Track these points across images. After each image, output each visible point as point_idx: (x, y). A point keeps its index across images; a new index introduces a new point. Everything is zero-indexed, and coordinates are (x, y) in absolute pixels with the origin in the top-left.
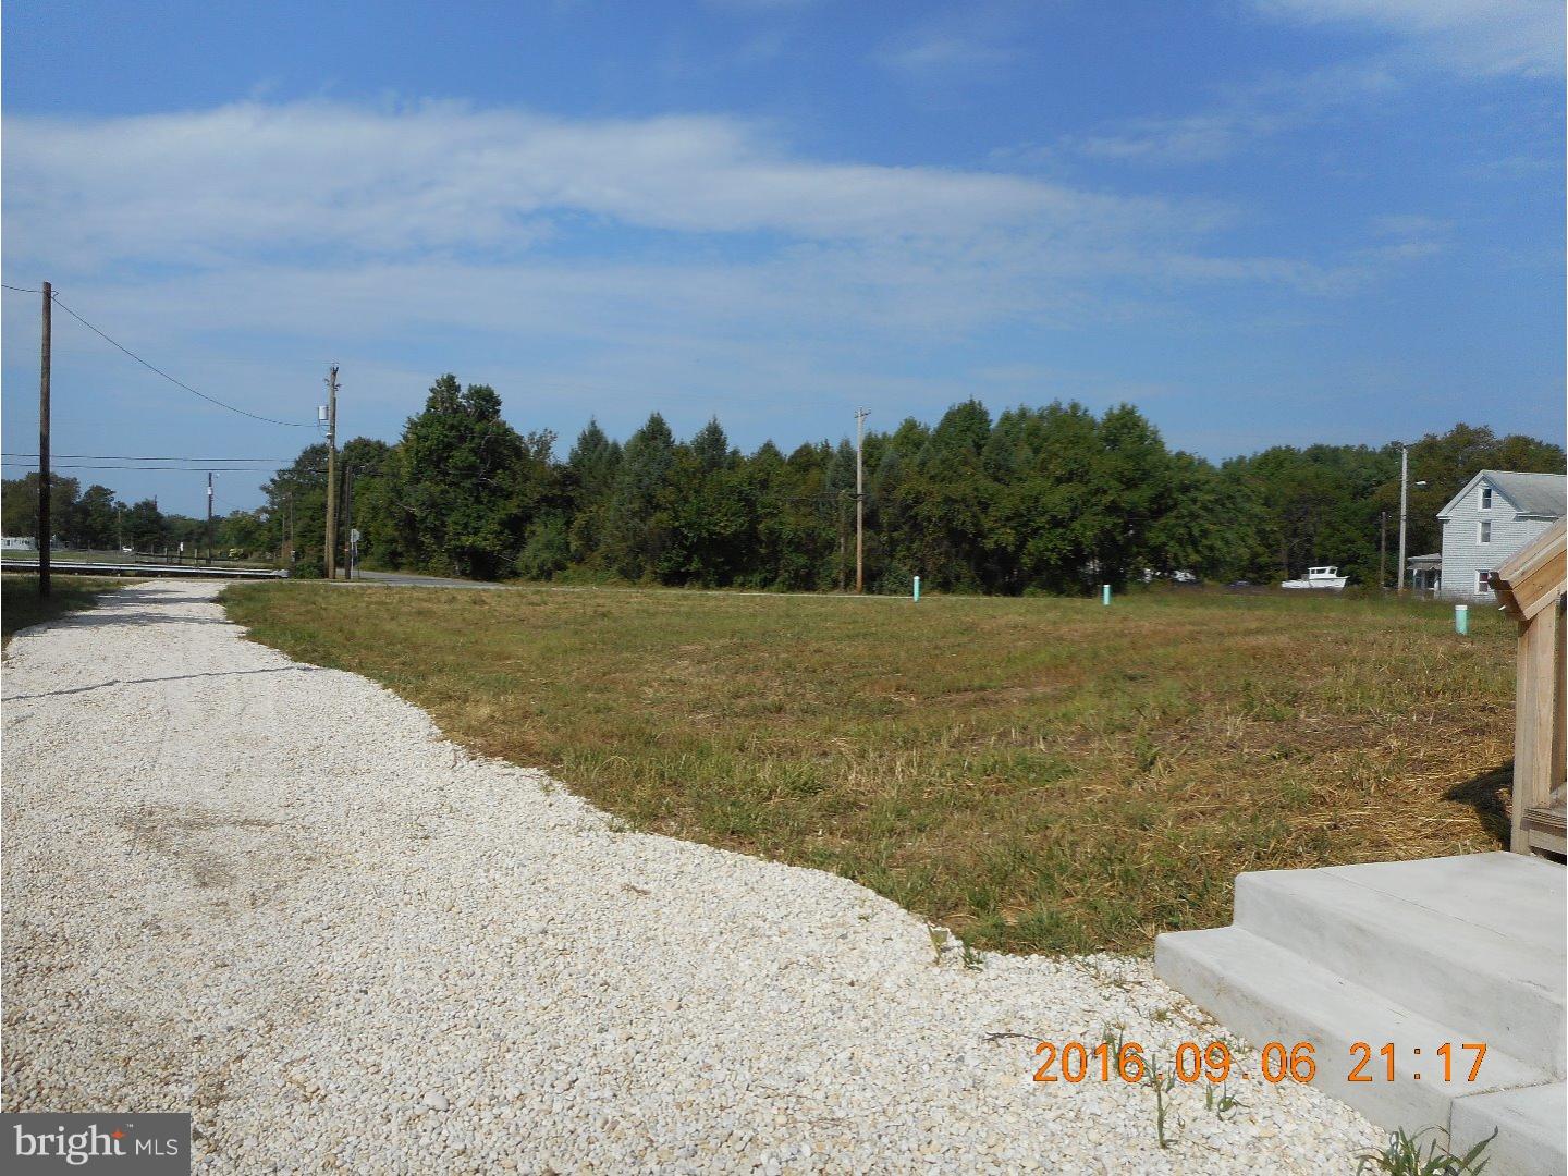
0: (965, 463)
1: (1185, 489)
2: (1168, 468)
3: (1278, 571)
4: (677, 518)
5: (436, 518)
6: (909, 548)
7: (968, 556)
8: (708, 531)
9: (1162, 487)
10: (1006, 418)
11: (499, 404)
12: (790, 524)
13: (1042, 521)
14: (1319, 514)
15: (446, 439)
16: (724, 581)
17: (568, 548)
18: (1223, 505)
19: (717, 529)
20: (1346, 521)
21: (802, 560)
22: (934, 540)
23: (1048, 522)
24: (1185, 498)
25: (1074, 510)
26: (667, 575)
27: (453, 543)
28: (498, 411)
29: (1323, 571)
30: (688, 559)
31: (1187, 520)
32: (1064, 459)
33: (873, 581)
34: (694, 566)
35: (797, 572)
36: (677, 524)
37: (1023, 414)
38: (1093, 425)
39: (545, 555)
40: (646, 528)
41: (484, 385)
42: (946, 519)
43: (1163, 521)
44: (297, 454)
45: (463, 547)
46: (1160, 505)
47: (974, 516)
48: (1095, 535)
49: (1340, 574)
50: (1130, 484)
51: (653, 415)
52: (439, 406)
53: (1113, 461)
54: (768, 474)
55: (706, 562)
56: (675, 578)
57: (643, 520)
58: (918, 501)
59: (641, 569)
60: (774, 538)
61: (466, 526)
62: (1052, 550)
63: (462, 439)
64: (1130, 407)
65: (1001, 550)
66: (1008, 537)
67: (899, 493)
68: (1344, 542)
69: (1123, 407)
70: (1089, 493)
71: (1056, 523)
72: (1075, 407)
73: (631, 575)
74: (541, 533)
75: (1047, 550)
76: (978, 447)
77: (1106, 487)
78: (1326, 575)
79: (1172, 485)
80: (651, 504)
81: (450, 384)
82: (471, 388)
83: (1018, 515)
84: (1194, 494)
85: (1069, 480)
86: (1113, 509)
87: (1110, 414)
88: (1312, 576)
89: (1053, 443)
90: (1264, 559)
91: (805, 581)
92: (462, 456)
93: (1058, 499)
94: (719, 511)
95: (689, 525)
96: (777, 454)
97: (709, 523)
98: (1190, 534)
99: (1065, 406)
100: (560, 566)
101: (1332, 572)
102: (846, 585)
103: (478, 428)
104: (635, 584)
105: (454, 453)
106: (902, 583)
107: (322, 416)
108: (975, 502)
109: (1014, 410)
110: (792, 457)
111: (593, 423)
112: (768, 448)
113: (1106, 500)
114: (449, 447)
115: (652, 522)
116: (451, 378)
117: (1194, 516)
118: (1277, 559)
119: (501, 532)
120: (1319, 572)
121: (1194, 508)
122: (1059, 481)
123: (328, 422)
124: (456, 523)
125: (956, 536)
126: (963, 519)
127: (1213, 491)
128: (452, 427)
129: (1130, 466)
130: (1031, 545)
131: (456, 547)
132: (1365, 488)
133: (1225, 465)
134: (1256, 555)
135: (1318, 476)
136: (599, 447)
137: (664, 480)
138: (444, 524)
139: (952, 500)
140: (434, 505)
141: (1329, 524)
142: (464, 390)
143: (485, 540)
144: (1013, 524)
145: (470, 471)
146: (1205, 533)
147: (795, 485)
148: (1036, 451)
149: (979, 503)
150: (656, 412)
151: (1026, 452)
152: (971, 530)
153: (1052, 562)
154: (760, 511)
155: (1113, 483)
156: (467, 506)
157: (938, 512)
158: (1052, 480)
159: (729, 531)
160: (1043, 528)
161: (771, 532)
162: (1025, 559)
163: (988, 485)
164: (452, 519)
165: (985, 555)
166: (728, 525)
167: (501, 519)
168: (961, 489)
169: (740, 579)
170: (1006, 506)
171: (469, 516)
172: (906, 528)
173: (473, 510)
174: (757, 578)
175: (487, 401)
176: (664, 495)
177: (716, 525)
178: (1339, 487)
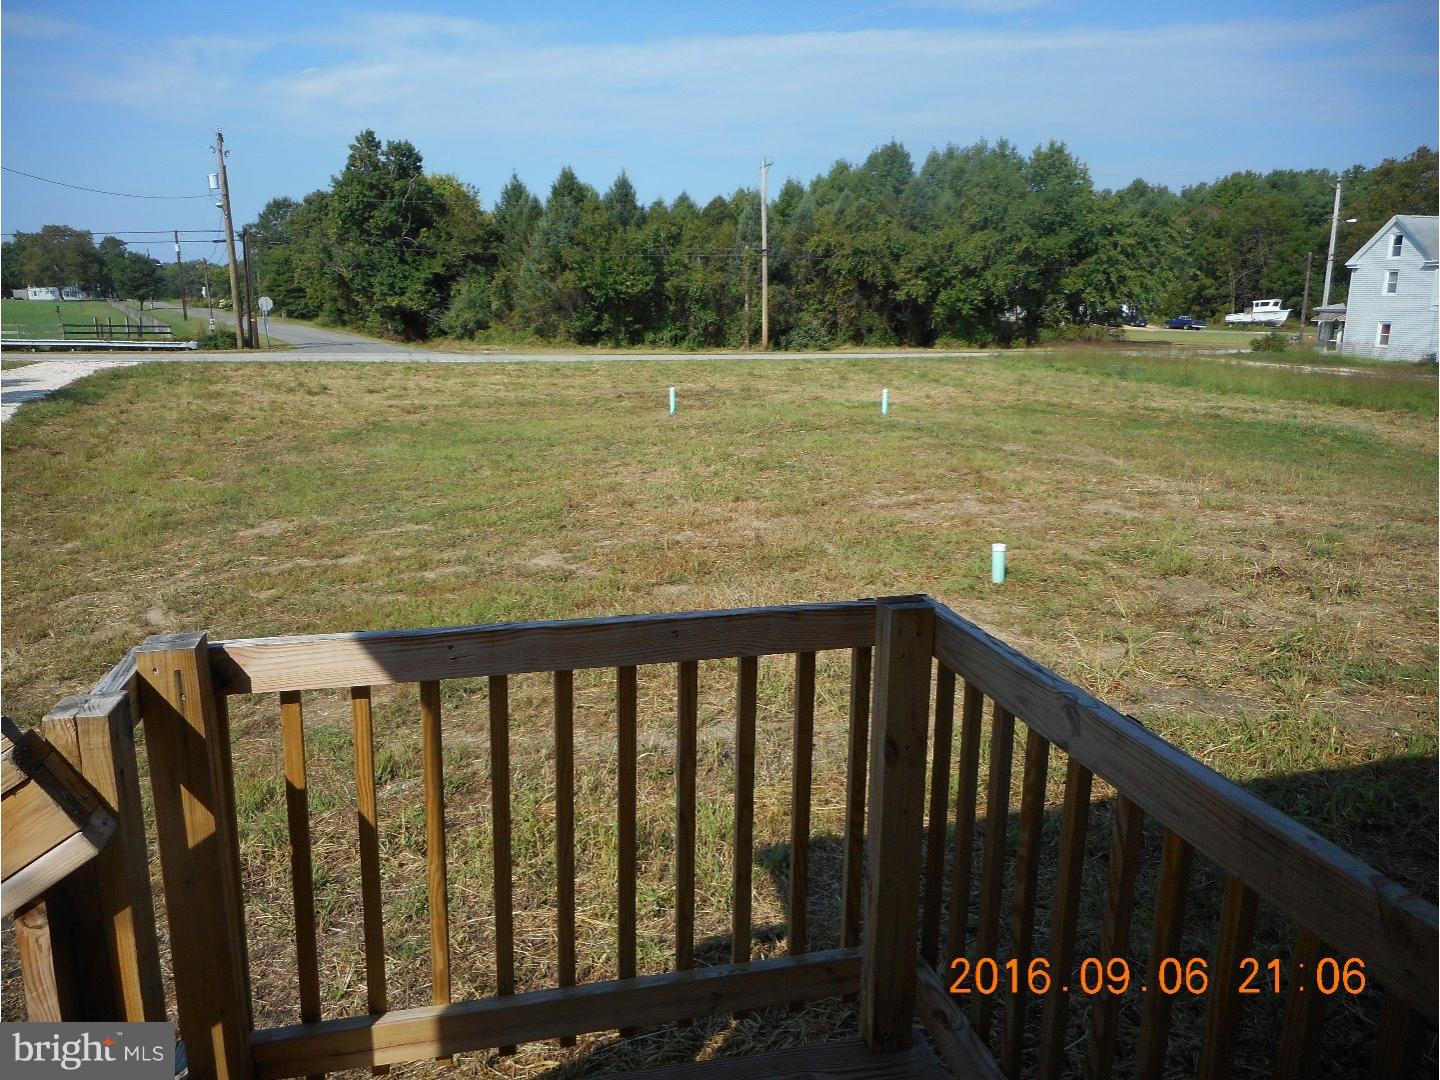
0: (882, 209)
1: (1107, 232)
2: (1091, 211)
3: (1224, 303)
4: (582, 279)
5: (363, 280)
6: (821, 302)
7: (880, 309)
8: (615, 290)
9: (1082, 232)
10: (933, 159)
11: (420, 161)
12: (698, 279)
13: (954, 271)
14: (1271, 245)
15: (365, 200)
16: (635, 339)
17: (489, 306)
18: (1145, 249)
19: (623, 289)
20: (1296, 251)
21: (710, 316)
22: (845, 293)
23: (960, 273)
24: (1106, 242)
25: (986, 259)
26: (580, 334)
27: (380, 303)
28: (420, 167)
29: (1267, 304)
30: (599, 319)
31: (1105, 266)
32: (979, 205)
33: (780, 337)
34: (606, 323)
35: (706, 329)
36: (584, 284)
37: (951, 154)
38: (1020, 165)
39: (467, 315)
40: (554, 289)
41: (403, 141)
42: (856, 274)
43: (1081, 266)
44: (261, 209)
45: (390, 307)
46: (1081, 252)
47: (885, 268)
48: (1007, 285)
49: (1284, 307)
50: (1049, 230)
51: (564, 169)
52: (358, 163)
53: (1034, 206)
54: (681, 229)
55: (617, 321)
56: (588, 337)
57: (553, 279)
58: (828, 254)
59: (555, 328)
60: (682, 296)
61: (392, 286)
62: (965, 301)
63: (383, 196)
64: (1058, 144)
65: (911, 301)
66: (917, 288)
67: (809, 247)
68: (1291, 274)
69: (1052, 145)
70: (1002, 242)
71: (969, 273)
72: (1003, 145)
73: (546, 334)
74: (464, 290)
75: (959, 300)
76: (898, 191)
77: (1020, 234)
78: (1270, 308)
79: (1094, 229)
80: (559, 265)
81: (369, 140)
82: (390, 143)
83: (930, 263)
84: (1117, 237)
85: (982, 228)
86: (1026, 256)
87: (1037, 152)
88: (1255, 309)
89: (973, 187)
90: (1210, 292)
91: (715, 338)
92: (382, 215)
93: (971, 249)
94: (625, 270)
95: (598, 286)
96: (691, 206)
97: (615, 282)
98: (1108, 280)
99: (992, 144)
100: (482, 325)
101: (1276, 304)
102: (751, 342)
103: (397, 186)
104: (550, 343)
105: (375, 213)
106: (812, 338)
107: (213, 185)
108: (887, 252)
109: (942, 150)
110: (707, 209)
111: (515, 177)
112: (683, 199)
113: (1020, 248)
114: (371, 206)
115: (559, 282)
116: (370, 134)
117: (1112, 262)
118: (1223, 291)
119: (428, 291)
120: (1264, 304)
121: (1113, 253)
122: (974, 228)
123: (220, 191)
124: (382, 284)
125: (865, 288)
126: (873, 271)
127: (1136, 234)
128: (372, 187)
129: (1050, 209)
130: (943, 296)
131: (384, 307)
132: (1321, 215)
133: (1184, 194)
134: (1202, 288)
135: (1272, 206)
136: (521, 202)
137: (571, 239)
138: (371, 285)
139: (862, 252)
140: (359, 266)
141: (1279, 255)
142: (384, 147)
143: (412, 302)
144: (925, 274)
145: (392, 231)
146: (1123, 279)
147: (707, 239)
148: (958, 194)
149: (892, 253)
150: (566, 167)
151: (947, 197)
152: (881, 282)
153: (964, 313)
154: (667, 269)
155: (1028, 230)
156: (392, 266)
157: (846, 265)
158: (966, 227)
159: (636, 290)
160: (955, 278)
161: (678, 289)
162: (938, 310)
163: (900, 234)
164: (378, 279)
165: (898, 307)
166: (635, 285)
167: (427, 278)
168: (872, 240)
169: (650, 336)
170: (919, 257)
171: (395, 276)
172: (817, 281)
173: (399, 269)
174: (666, 334)
175: (407, 159)
176: (570, 254)
177: (622, 284)
178: (1294, 215)
